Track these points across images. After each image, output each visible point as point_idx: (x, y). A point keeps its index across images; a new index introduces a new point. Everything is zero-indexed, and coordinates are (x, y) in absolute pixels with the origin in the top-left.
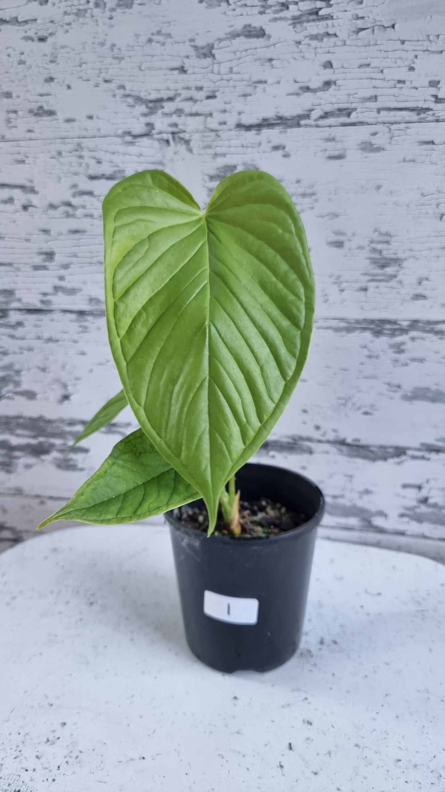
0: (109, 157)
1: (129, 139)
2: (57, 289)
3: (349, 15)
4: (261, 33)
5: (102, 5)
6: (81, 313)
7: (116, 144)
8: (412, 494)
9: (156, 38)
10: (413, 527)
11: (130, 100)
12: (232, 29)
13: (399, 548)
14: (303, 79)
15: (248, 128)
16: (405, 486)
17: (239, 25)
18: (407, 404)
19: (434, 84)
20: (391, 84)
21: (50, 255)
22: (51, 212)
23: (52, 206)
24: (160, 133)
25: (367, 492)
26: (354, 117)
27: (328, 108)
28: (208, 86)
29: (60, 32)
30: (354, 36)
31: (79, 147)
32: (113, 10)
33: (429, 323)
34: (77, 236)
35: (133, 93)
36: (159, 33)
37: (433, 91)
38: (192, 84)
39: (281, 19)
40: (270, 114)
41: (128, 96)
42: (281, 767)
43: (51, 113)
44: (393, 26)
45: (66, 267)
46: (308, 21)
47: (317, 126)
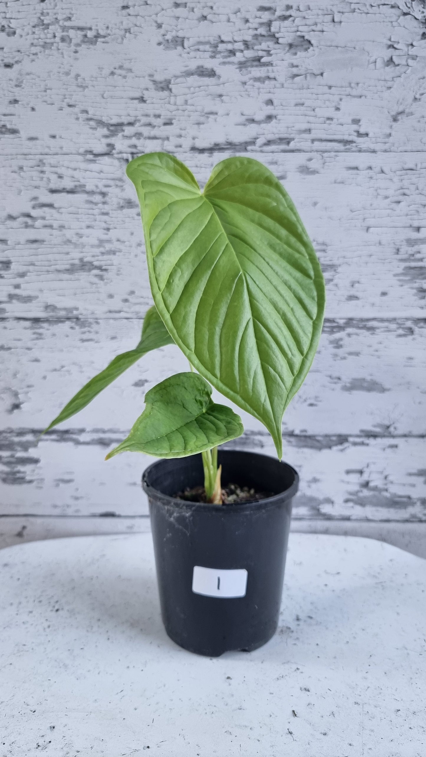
0: (70, 172)
1: (90, 157)
2: (11, 297)
3: (286, 63)
4: (212, 74)
5: (68, 41)
6: (36, 320)
7: (79, 162)
8: (355, 478)
9: (118, 71)
10: (357, 511)
11: (92, 123)
12: (186, 69)
13: (346, 533)
14: (249, 112)
15: (202, 151)
16: (348, 472)
17: (193, 65)
18: (346, 394)
19: (356, 121)
20: (322, 120)
21: (7, 264)
22: (10, 223)
23: (11, 217)
24: (121, 153)
25: (315, 480)
26: (292, 145)
27: (271, 137)
28: (165, 114)
29: (26, 62)
30: (290, 81)
31: (41, 163)
32: (78, 45)
33: (362, 320)
34: (35, 245)
35: (95, 117)
36: (121, 67)
37: (355, 127)
38: (151, 112)
39: (229, 63)
40: (221, 139)
41: (91, 119)
42: (291, 733)
43: (14, 131)
44: (322, 74)
45: (22, 275)
46: (252, 66)
47: (262, 151)
